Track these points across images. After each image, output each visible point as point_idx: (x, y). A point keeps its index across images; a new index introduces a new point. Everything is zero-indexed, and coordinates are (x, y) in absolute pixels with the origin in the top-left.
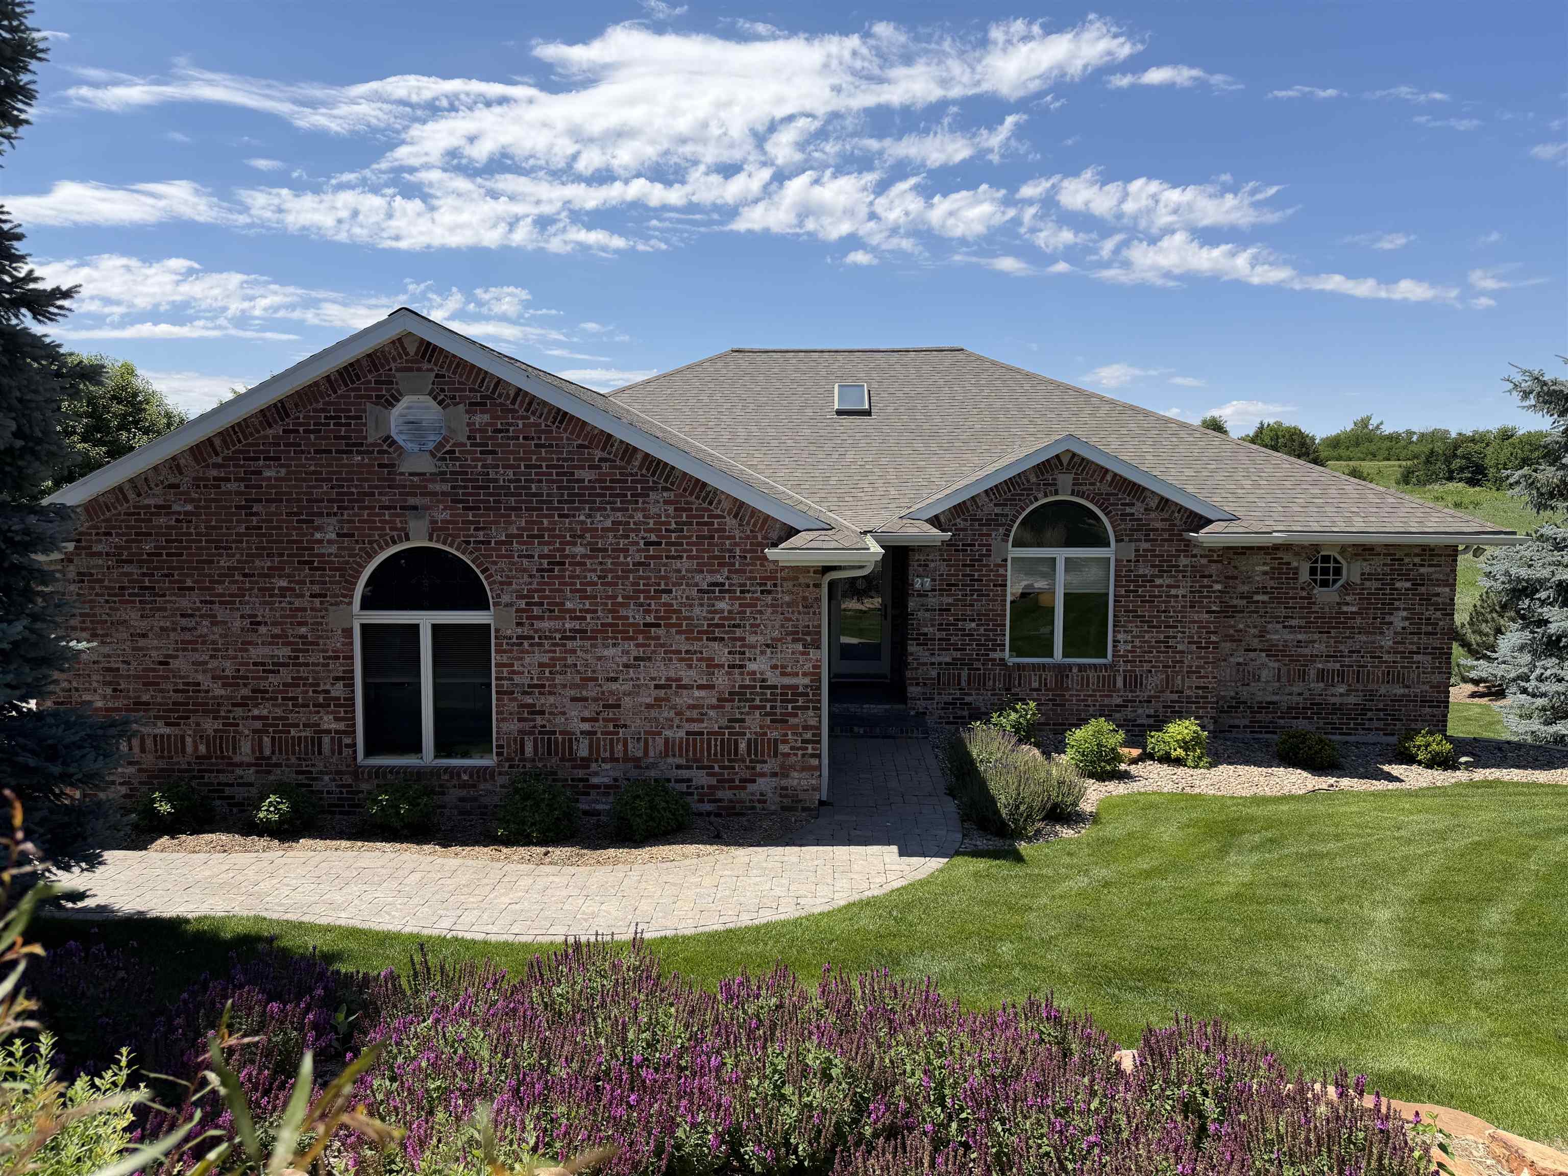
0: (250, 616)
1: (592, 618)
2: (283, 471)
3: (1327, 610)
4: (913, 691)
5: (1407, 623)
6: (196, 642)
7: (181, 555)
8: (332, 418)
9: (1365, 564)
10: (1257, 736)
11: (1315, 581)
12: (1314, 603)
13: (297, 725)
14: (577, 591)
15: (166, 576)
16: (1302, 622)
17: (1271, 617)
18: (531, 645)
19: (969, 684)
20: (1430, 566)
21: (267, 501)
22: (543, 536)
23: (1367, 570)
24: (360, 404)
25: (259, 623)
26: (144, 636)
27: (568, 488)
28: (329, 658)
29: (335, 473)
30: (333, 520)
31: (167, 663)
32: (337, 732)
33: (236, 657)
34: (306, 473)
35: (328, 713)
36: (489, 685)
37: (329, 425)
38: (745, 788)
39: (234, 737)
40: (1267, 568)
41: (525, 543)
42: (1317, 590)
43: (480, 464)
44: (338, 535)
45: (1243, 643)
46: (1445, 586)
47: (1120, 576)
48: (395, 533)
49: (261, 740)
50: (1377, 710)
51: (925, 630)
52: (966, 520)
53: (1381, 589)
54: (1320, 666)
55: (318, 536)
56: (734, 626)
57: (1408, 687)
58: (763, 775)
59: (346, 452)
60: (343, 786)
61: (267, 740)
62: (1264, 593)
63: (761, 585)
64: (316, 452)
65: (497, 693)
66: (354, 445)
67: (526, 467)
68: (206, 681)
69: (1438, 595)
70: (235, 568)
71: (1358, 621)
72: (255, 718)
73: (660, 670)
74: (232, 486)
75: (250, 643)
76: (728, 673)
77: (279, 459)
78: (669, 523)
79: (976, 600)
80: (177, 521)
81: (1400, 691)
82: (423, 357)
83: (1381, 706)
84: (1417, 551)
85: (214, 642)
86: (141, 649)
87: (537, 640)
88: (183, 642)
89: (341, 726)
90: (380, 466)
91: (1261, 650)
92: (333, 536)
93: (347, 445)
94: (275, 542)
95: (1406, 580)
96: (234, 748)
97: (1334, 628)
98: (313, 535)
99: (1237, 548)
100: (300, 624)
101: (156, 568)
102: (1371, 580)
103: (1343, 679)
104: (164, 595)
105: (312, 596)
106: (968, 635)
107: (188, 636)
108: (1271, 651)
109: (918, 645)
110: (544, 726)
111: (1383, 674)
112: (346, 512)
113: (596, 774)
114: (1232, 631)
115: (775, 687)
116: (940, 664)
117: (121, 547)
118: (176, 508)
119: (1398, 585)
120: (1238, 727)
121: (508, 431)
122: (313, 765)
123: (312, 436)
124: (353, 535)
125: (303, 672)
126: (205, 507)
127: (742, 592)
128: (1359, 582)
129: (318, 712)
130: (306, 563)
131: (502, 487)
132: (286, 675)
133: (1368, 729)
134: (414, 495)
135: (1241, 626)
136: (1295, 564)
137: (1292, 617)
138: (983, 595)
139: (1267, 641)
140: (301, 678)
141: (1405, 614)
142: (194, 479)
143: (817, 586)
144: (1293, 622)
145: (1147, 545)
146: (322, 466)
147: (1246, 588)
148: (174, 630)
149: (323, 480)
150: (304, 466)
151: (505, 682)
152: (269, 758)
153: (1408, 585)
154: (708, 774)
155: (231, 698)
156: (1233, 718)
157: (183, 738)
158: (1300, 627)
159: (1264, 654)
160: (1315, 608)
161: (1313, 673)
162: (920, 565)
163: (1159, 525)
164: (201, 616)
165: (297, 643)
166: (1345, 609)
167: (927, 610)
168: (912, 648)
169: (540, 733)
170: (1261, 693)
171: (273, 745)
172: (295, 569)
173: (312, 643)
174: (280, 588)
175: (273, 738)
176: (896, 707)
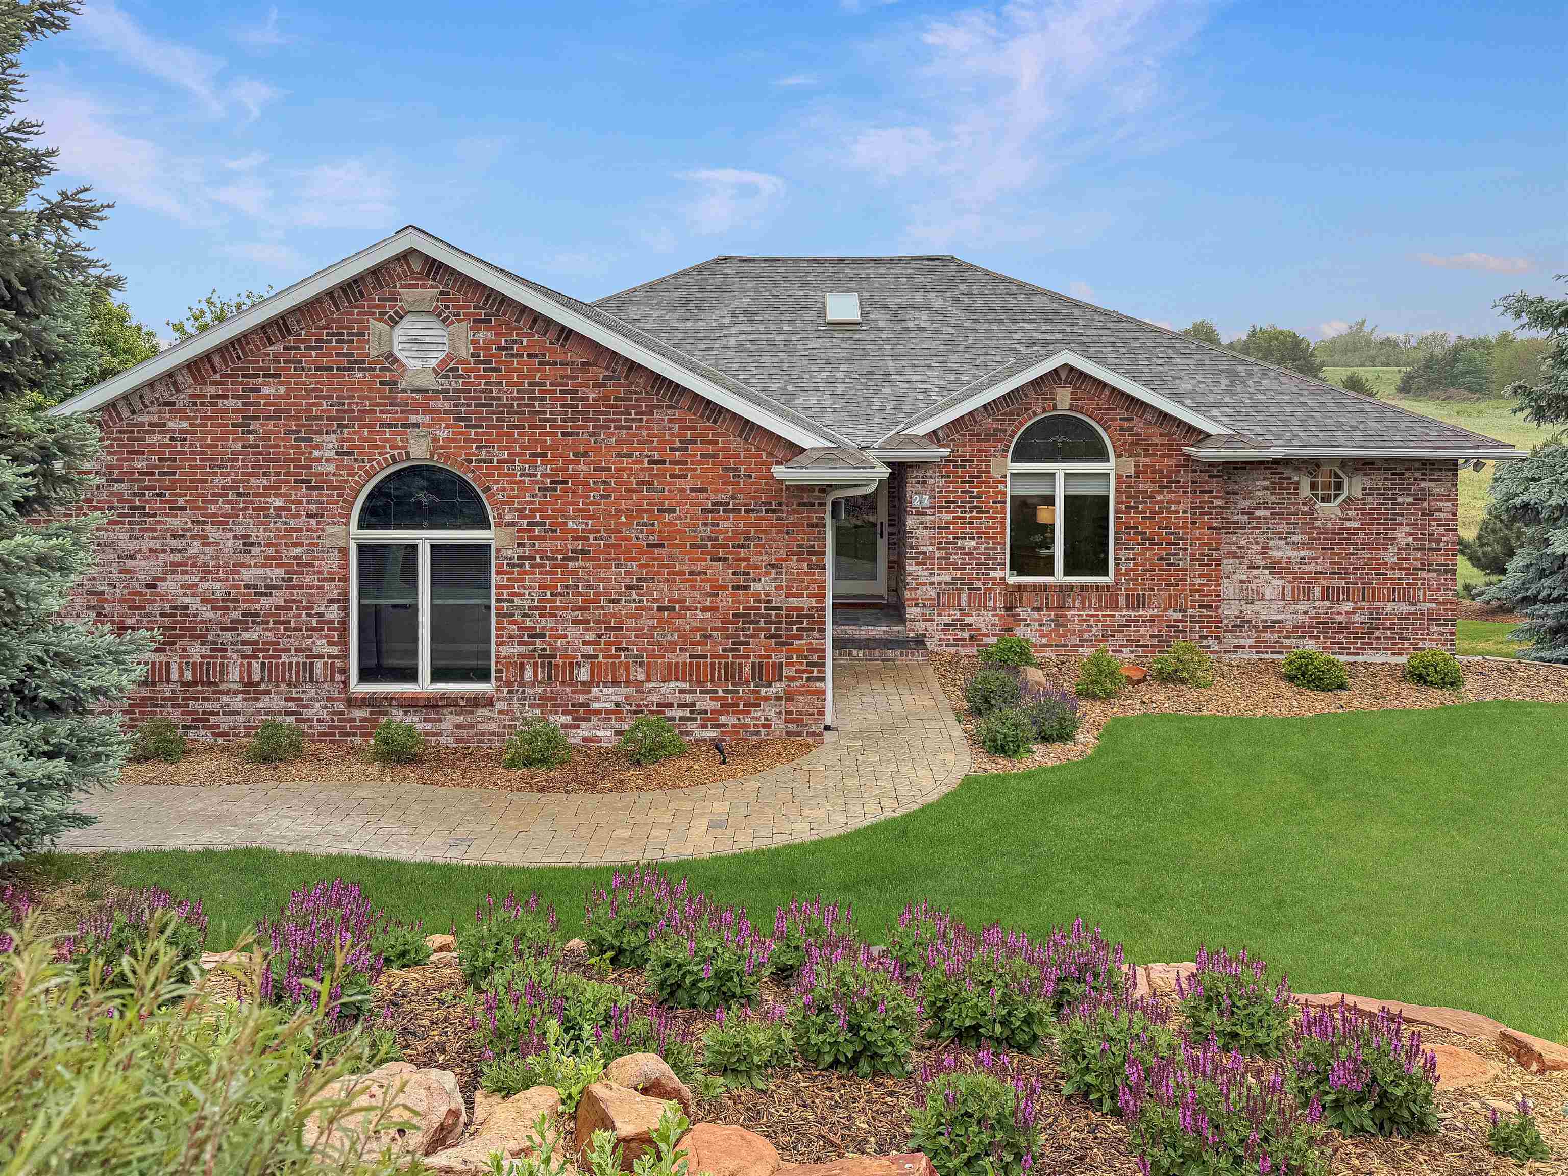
0: (243, 537)
1: (595, 539)
2: (282, 390)
3: (1329, 525)
4: (912, 612)
5: (1410, 539)
6: (186, 565)
7: (174, 474)
8: (334, 335)
9: (1366, 478)
10: (1263, 656)
11: (1316, 496)
12: (1316, 519)
13: (289, 650)
14: (581, 510)
15: (158, 495)
16: (1306, 538)
17: (1273, 533)
18: (532, 566)
19: (969, 605)
20: (1430, 480)
21: (265, 418)
22: (546, 455)
23: (1368, 484)
24: (363, 321)
25: (252, 544)
26: (131, 558)
27: (572, 406)
28: (325, 580)
29: (335, 390)
30: (333, 438)
31: (155, 586)
32: (330, 657)
33: (227, 580)
34: (306, 390)
35: (321, 637)
36: (488, 608)
37: (331, 341)
38: (749, 713)
39: (222, 664)
40: (1267, 483)
41: (527, 462)
42: (1320, 505)
43: (483, 382)
44: (337, 453)
45: (1246, 561)
46: (1448, 500)
47: (1121, 492)
48: (396, 452)
49: (250, 665)
50: (1384, 629)
51: (924, 549)
52: (964, 435)
53: (1383, 504)
54: (1325, 583)
55: (316, 454)
56: (739, 546)
57: (1414, 604)
58: (766, 699)
59: (348, 369)
60: (334, 714)
61: (256, 665)
62: (1265, 508)
63: (765, 504)
64: (317, 369)
65: (497, 615)
66: (356, 362)
67: (530, 384)
68: (194, 603)
69: (1440, 510)
70: (231, 488)
71: (1362, 536)
72: (244, 643)
73: (662, 591)
74: (230, 403)
75: (243, 565)
76: (732, 595)
77: (279, 376)
78: (673, 442)
79: (976, 518)
80: (172, 439)
81: (1404, 608)
82: (428, 275)
83: (1388, 624)
84: (1417, 465)
85: (206, 564)
86: (127, 571)
87: (538, 560)
88: (172, 564)
89: (335, 650)
90: (382, 383)
91: (1264, 568)
92: (332, 454)
93: (349, 362)
94: (271, 460)
95: (1408, 495)
96: (222, 674)
97: (1337, 544)
98: (311, 453)
99: (1237, 463)
100: (296, 545)
101: (147, 488)
102: (1372, 494)
103: (1348, 596)
104: (155, 515)
105: (309, 516)
106: (966, 554)
107: (177, 557)
108: (1275, 568)
109: (917, 564)
110: (544, 650)
111: (1389, 592)
112: (345, 430)
113: (597, 699)
114: (1234, 548)
115: (780, 609)
116: (939, 584)
117: (111, 467)
118: (170, 424)
119: (1400, 500)
120: (1244, 647)
121: (512, 348)
122: (303, 692)
123: (313, 353)
124: (352, 454)
125: (296, 594)
126: (200, 425)
127: (746, 511)
128: (1361, 496)
129: (311, 637)
130: (303, 481)
131: (505, 405)
132: (278, 597)
133: (1375, 649)
134: (417, 413)
135: (1243, 542)
136: (1296, 479)
137: (1294, 533)
138: (983, 513)
139: (1270, 558)
140: (294, 601)
141: (1407, 529)
142: (191, 396)
143: (822, 504)
144: (1297, 538)
145: (1146, 461)
146: (323, 384)
147: (1247, 503)
148: (164, 551)
149: (324, 397)
150: (304, 383)
151: (505, 605)
152: (258, 684)
153: (1410, 500)
154: (712, 699)
155: (220, 622)
156: (1237, 637)
157: (168, 665)
158: (1304, 544)
159: (1267, 571)
160: (1318, 524)
161: (1317, 592)
162: (918, 482)
163: (1156, 439)
164: (192, 537)
165: (291, 565)
166: (1347, 524)
167: (926, 528)
168: (911, 567)
169: (540, 656)
170: (1266, 612)
171: (263, 671)
172: (293, 488)
173: (307, 565)
174: (277, 508)
175: (263, 664)
176: (896, 628)
